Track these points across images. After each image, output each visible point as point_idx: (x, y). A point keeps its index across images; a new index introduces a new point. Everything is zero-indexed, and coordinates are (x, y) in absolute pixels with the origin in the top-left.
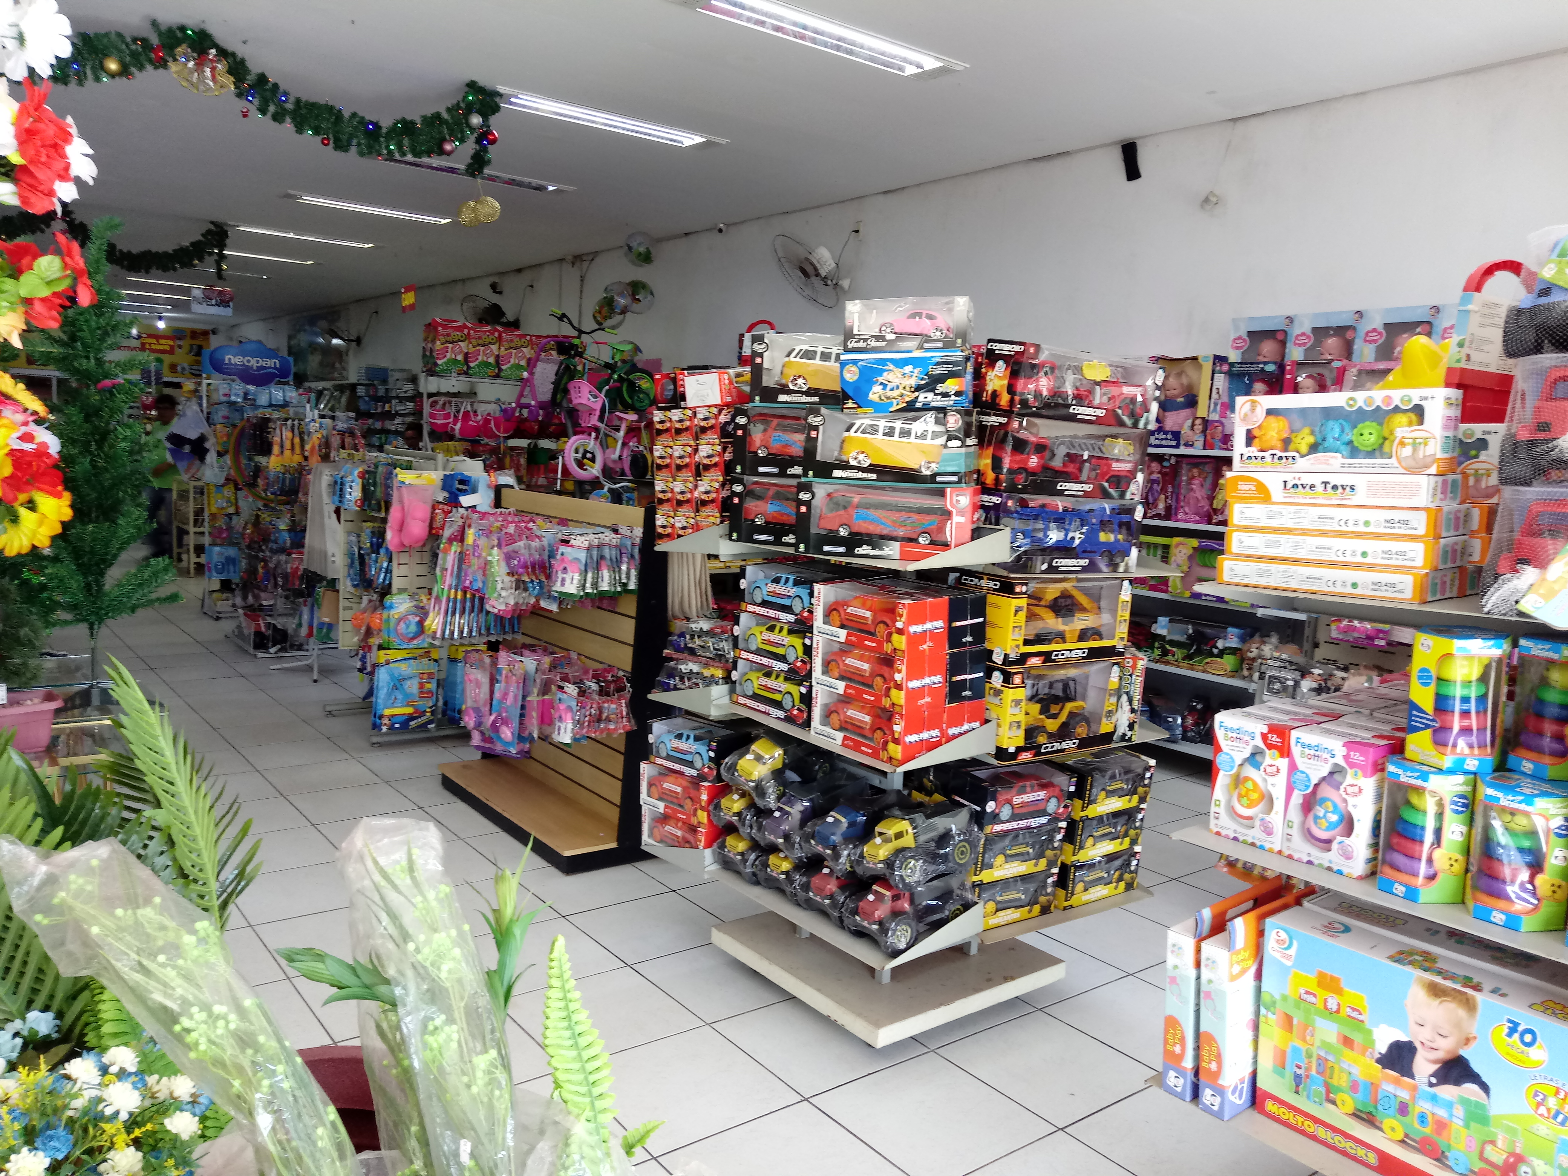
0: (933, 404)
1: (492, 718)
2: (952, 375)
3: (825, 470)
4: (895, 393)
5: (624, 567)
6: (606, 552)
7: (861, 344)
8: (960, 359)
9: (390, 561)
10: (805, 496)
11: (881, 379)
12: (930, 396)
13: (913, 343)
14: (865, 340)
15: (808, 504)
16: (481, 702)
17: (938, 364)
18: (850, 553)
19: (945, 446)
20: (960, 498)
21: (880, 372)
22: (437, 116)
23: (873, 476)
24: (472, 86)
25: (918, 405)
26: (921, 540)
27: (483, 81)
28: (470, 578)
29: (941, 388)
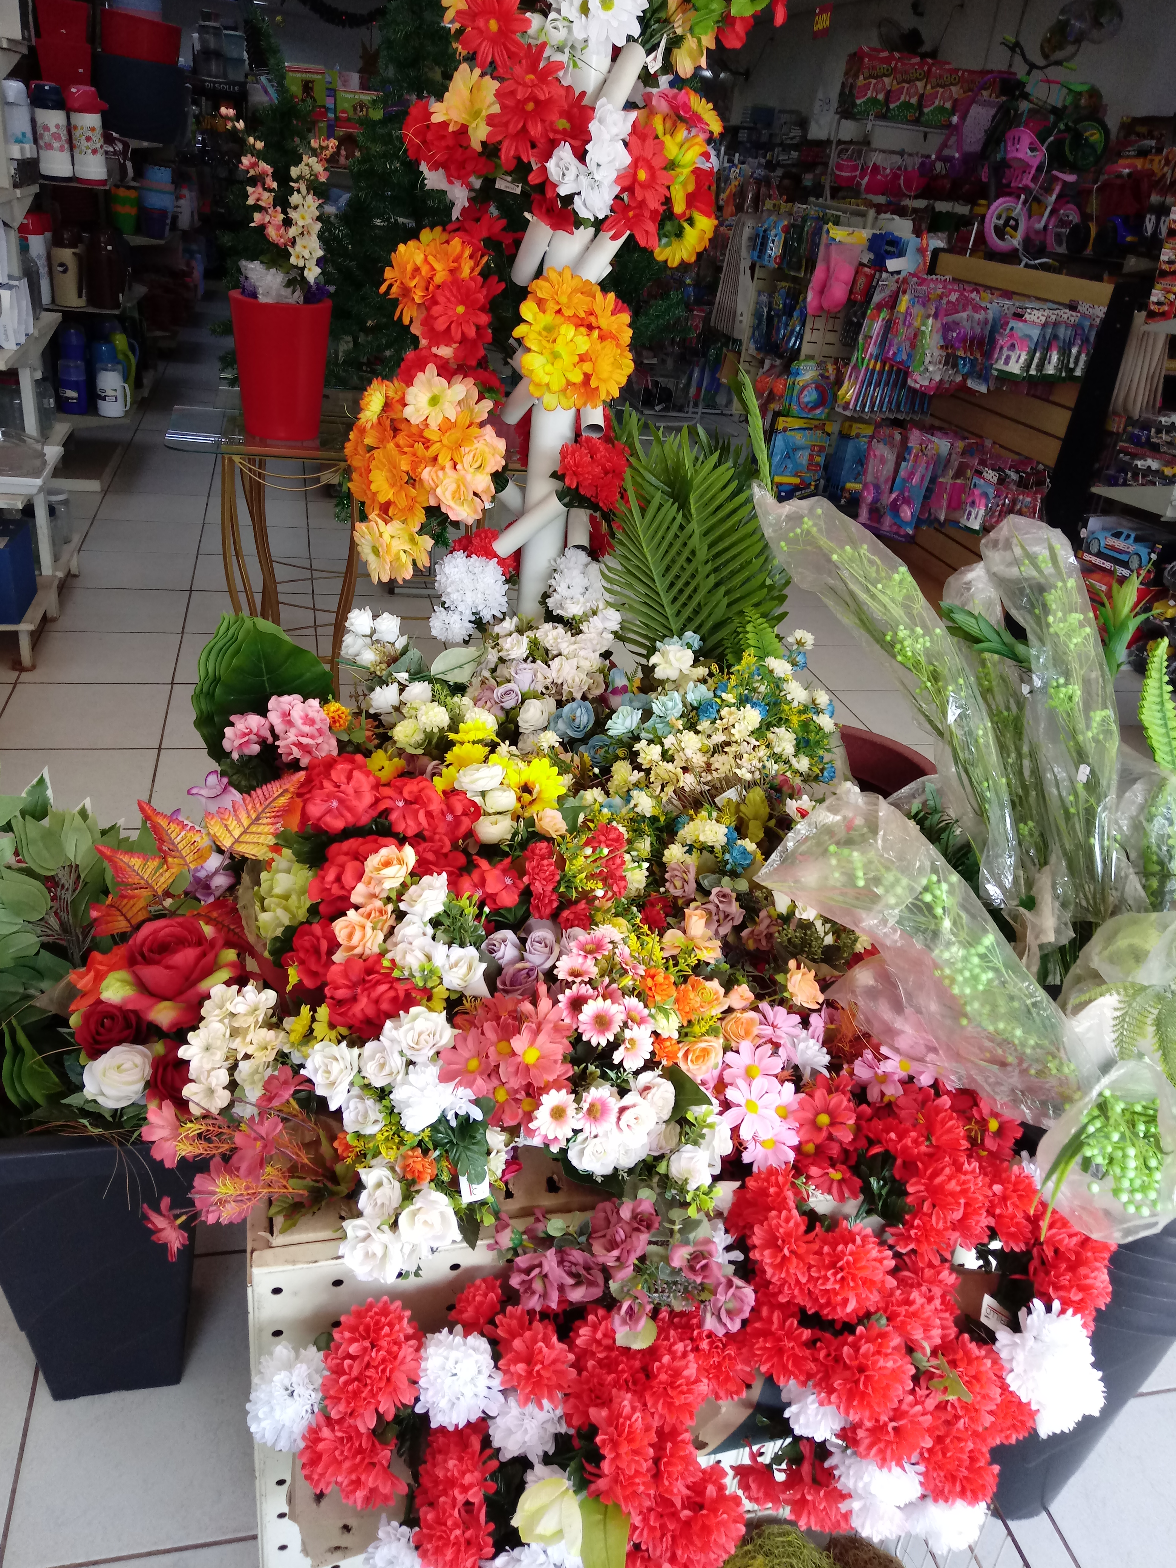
1: (894, 496)
5: (1074, 350)
6: (1062, 332)
9: (803, 325)
16: (882, 479)
28: (894, 348)
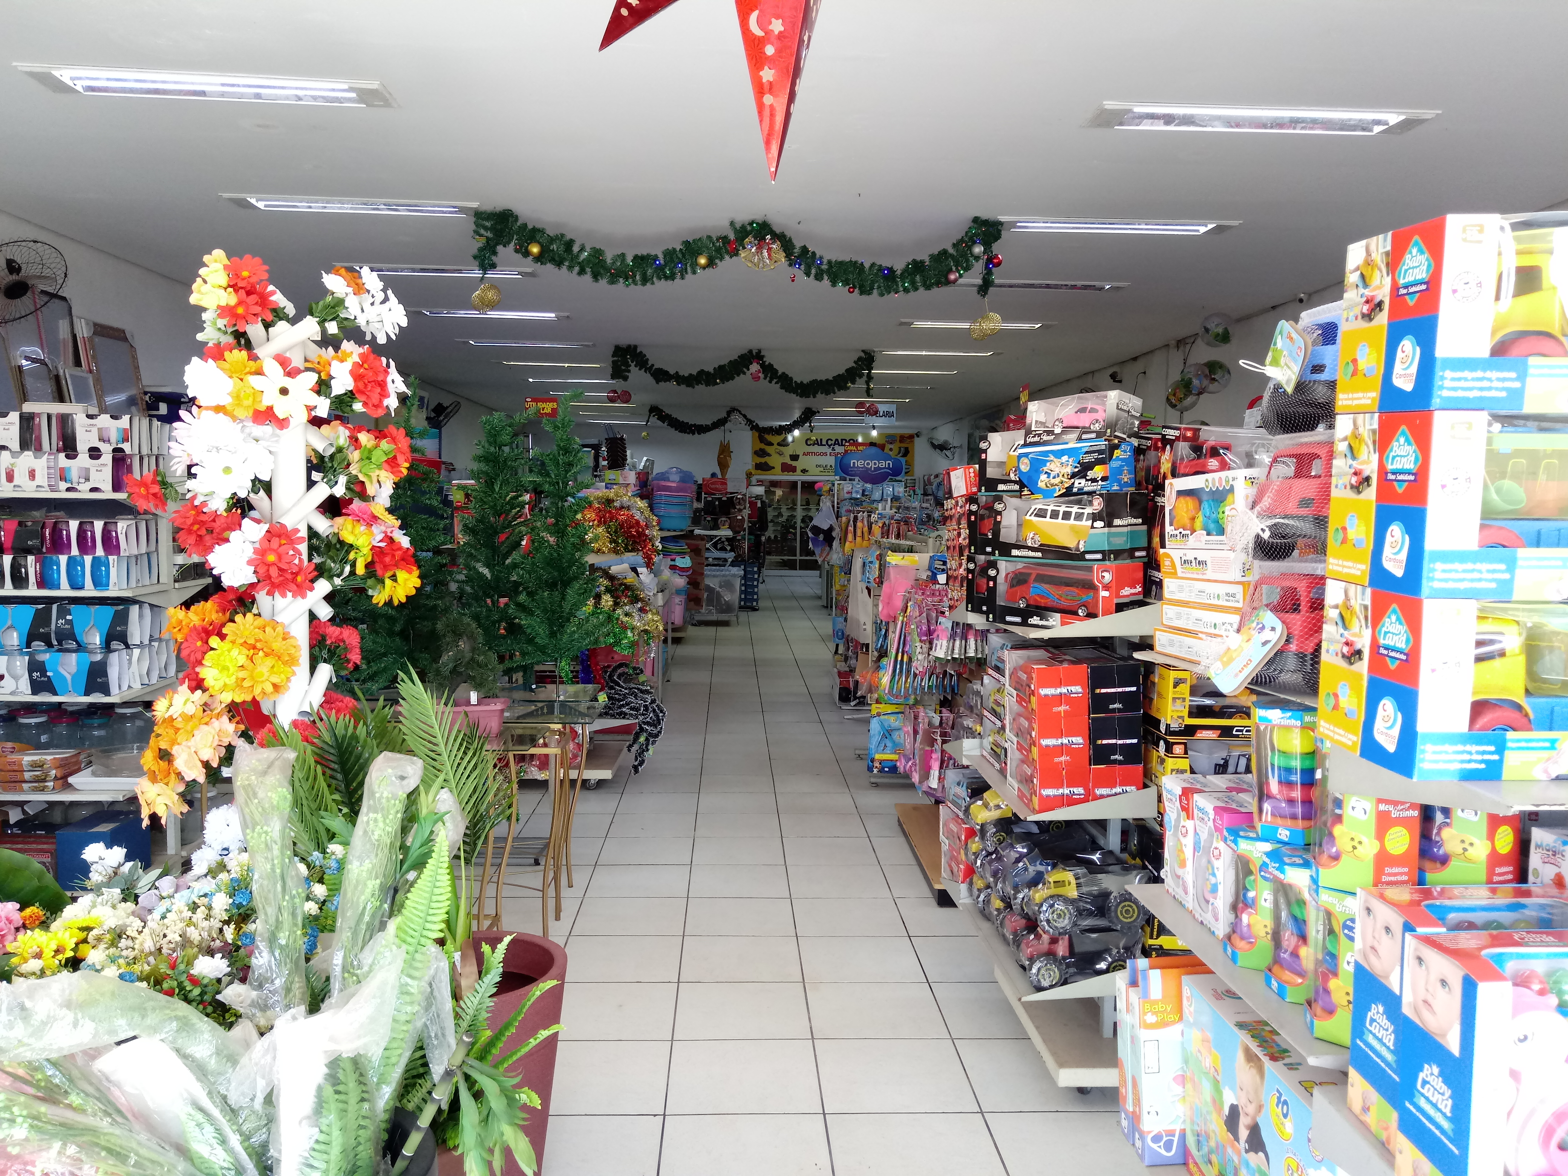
0: (1086, 489)
2: (1099, 462)
3: (1005, 549)
4: (1057, 481)
7: (1037, 439)
8: (1103, 447)
10: (992, 573)
11: (1046, 469)
12: (1083, 481)
13: (1074, 436)
14: (1039, 435)
15: (994, 579)
17: (1087, 453)
18: (1024, 623)
19: (1092, 527)
20: (1106, 574)
21: (1044, 463)
22: (944, 252)
23: (1039, 554)
24: (976, 220)
25: (1075, 490)
26: (1080, 612)
27: (984, 215)
29: (1090, 474)
